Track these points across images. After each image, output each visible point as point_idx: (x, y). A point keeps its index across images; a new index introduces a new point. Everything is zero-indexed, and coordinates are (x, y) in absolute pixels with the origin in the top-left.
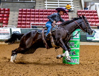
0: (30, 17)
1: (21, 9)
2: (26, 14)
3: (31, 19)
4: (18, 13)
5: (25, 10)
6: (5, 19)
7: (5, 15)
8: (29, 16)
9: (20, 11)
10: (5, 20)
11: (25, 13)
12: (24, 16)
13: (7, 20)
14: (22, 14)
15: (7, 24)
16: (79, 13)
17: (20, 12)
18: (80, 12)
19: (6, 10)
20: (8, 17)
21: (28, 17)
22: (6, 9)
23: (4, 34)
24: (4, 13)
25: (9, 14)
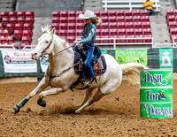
0: (74, 28)
1: (56, 13)
2: (66, 21)
3: (77, 31)
4: (51, 21)
5: (64, 13)
6: (25, 32)
7: (26, 25)
8: (72, 24)
9: (54, 15)
10: (25, 35)
11: (64, 19)
12: (63, 25)
13: (30, 35)
14: (58, 21)
15: (29, 42)
16: (170, 17)
17: (55, 19)
18: (172, 14)
19: (28, 16)
20: (31, 28)
21: (71, 28)
22: (28, 13)
23: (25, 62)
24: (24, 22)
25: (32, 22)
